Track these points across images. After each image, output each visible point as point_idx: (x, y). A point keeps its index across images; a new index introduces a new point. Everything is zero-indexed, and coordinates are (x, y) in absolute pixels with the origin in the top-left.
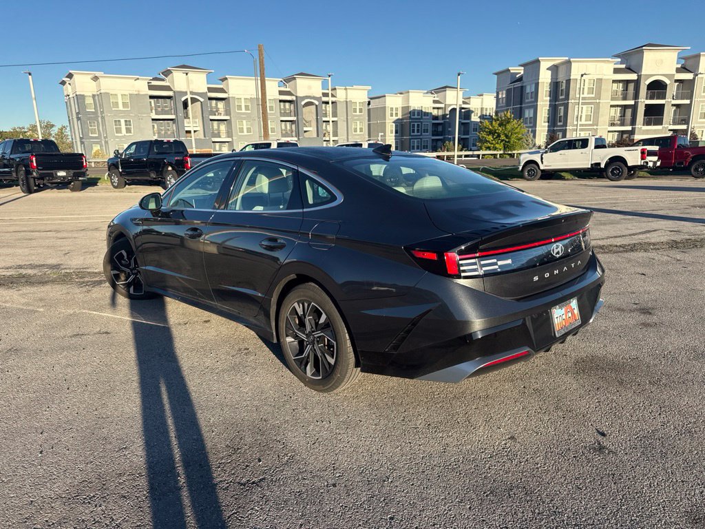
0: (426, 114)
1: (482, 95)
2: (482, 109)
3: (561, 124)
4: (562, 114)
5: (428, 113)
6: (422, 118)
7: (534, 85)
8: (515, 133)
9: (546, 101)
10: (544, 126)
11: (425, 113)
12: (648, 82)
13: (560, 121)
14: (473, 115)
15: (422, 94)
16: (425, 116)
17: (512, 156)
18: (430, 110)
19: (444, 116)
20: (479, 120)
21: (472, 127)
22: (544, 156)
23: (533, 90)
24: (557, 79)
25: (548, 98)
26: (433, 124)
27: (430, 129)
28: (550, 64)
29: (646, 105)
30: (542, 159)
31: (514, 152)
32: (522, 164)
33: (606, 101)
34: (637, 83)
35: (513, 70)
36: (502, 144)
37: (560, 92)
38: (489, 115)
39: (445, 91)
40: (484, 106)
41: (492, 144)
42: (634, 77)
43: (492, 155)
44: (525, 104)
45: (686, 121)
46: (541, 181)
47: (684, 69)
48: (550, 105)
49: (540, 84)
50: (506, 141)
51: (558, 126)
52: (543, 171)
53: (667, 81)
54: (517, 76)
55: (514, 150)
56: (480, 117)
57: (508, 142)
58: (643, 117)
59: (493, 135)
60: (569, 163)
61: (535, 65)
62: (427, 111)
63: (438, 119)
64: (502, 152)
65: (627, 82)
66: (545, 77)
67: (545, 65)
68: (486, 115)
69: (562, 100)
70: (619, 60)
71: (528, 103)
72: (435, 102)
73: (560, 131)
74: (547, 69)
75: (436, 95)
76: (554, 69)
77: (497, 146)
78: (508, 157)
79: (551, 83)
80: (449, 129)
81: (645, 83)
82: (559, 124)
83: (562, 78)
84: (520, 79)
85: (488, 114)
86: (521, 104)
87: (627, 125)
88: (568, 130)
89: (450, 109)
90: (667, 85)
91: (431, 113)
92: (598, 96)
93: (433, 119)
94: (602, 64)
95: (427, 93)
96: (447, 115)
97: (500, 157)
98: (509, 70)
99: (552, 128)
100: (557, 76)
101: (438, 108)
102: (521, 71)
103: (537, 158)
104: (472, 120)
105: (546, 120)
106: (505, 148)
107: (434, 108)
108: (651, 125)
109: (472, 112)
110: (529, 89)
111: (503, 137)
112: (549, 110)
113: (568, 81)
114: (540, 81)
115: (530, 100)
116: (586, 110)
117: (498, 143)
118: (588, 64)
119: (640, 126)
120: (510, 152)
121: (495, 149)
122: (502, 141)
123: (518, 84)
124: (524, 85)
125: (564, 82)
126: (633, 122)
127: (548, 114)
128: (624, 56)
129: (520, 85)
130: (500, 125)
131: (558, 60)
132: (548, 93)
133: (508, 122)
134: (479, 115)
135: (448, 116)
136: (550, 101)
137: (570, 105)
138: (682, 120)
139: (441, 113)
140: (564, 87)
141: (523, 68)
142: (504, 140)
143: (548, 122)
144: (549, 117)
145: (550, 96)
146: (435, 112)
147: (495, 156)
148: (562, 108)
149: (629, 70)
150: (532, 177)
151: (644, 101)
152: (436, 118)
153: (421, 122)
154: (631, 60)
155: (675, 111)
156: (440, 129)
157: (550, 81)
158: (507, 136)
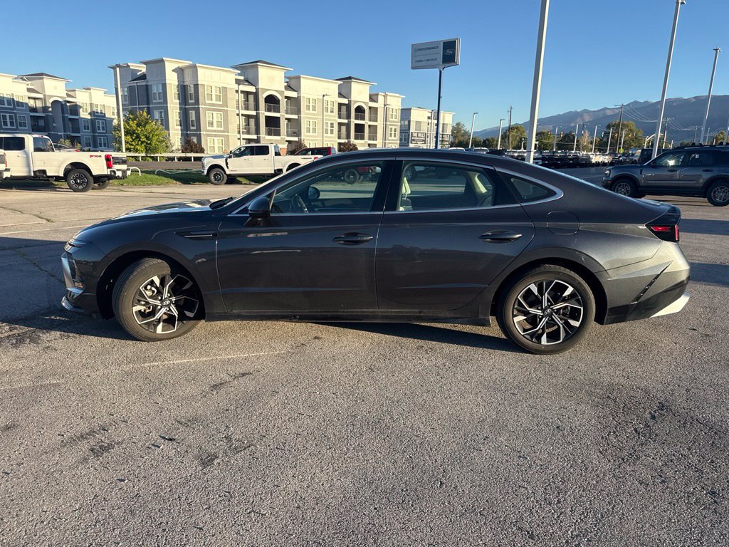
0: (21, 104)
1: (89, 89)
2: (91, 104)
3: (195, 128)
4: (194, 118)
5: (22, 103)
6: (14, 109)
7: (160, 87)
8: (156, 135)
9: (176, 104)
10: (177, 130)
11: (18, 102)
12: (265, 95)
13: (193, 126)
14: (81, 110)
15: (10, 79)
16: (18, 106)
17: (155, 159)
18: (26, 100)
19: (45, 109)
20: (89, 117)
21: (82, 125)
22: (229, 160)
23: (161, 91)
24: (184, 82)
25: (178, 101)
26: (31, 116)
27: (28, 121)
28: (175, 66)
29: (266, 116)
30: (227, 164)
31: (156, 155)
32: (207, 168)
33: (232, 109)
34: (256, 95)
35: (133, 66)
36: (143, 145)
37: (189, 96)
38: (101, 113)
39: (43, 79)
40: (94, 102)
41: (132, 145)
42: (252, 89)
43: (132, 157)
44: (153, 104)
45: (298, 134)
46: (225, 184)
47: (289, 87)
48: (180, 109)
49: (167, 85)
50: (147, 143)
51: (191, 130)
52: (228, 175)
53: (280, 97)
54: (138, 74)
55: (157, 153)
56: (90, 114)
57: (150, 144)
58: (265, 128)
59: (132, 135)
60: (254, 168)
61: (160, 64)
62: (21, 101)
63: (37, 112)
64: (144, 154)
65: (247, 93)
66: (172, 80)
67: (170, 66)
68: (97, 113)
69: (193, 104)
70: (239, 72)
71: (156, 103)
72: (29, 90)
73: (194, 135)
74: (173, 71)
75: (29, 82)
76: (180, 71)
77: (139, 147)
78: (150, 160)
79: (178, 86)
80: (54, 125)
81: (262, 97)
82: (192, 128)
83: (188, 81)
84: (143, 77)
85: (99, 111)
86: (148, 104)
87: (252, 134)
88: (202, 135)
89: (51, 100)
90: (279, 100)
91: (27, 104)
92: (225, 104)
93: (30, 111)
94: (225, 73)
95: (16, 78)
96: (49, 107)
97: (142, 159)
98: (128, 66)
99: (185, 132)
100: (183, 78)
101: (34, 98)
102: (143, 69)
104: (81, 116)
105: (178, 123)
106: (147, 150)
107: (29, 98)
108: (271, 135)
109: (80, 107)
110: (156, 89)
111: (143, 139)
112: (179, 113)
113: (196, 86)
114: (167, 82)
115: (158, 101)
116: (216, 117)
117: (138, 145)
118: (213, 71)
119: (264, 136)
120: (152, 155)
121: (137, 151)
122: (142, 142)
123: (142, 83)
124: (149, 84)
125: (192, 86)
126: (257, 132)
127: (180, 117)
128: (242, 68)
129: (144, 83)
130: (138, 125)
131: (184, 63)
132: (177, 96)
133: (146, 123)
134: (89, 111)
135: (50, 109)
136: (180, 104)
137: (201, 110)
138: (294, 133)
139: (39, 104)
140: (192, 91)
141: (145, 66)
142: (145, 142)
143: (181, 125)
144: (180, 121)
145: (179, 99)
146: (31, 103)
147: (136, 158)
148: (193, 112)
149: (248, 82)
150: (218, 181)
151: (264, 113)
152: (34, 110)
153: (15, 114)
154: (248, 73)
155: (287, 124)
156: (42, 123)
157: (177, 83)
158: (147, 138)
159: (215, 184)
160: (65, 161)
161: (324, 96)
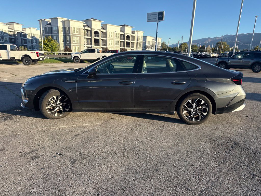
1: (30, 28)
3: (69, 43)
4: (68, 39)
6: (3, 35)
7: (56, 28)
8: (55, 45)
10: (62, 43)
11: (5, 33)
13: (68, 42)
14: (27, 36)
15: (2, 24)
17: (54, 54)
18: (7, 32)
19: (14, 35)
20: (30, 38)
21: (28, 41)
22: (81, 54)
23: (56, 29)
24: (65, 26)
26: (9, 38)
27: (8, 40)
28: (62, 20)
30: (80, 56)
31: (55, 52)
32: (73, 57)
33: (82, 36)
34: (91, 31)
35: (46, 20)
36: (50, 49)
37: (67, 31)
38: (35, 37)
39: (13, 24)
40: (32, 33)
41: (46, 48)
42: (89, 29)
43: (46, 53)
44: (54, 34)
45: (106, 45)
46: (80, 63)
47: (103, 28)
48: (63, 35)
49: (59, 27)
50: (51, 48)
51: (67, 43)
52: (81, 60)
53: (99, 32)
54: (48, 23)
57: (52, 48)
58: (94, 43)
59: (46, 45)
60: (90, 57)
61: (56, 19)
63: (11, 36)
64: (50, 52)
65: (87, 30)
66: (60, 25)
67: (60, 20)
68: (33, 37)
69: (68, 34)
70: (85, 22)
72: (9, 28)
73: (68, 45)
74: (61, 22)
75: (9, 25)
76: (63, 22)
77: (48, 49)
78: (53, 54)
79: (63, 27)
80: (18, 41)
81: (93, 31)
83: (66, 26)
84: (50, 24)
86: (52, 34)
87: (89, 45)
88: (71, 45)
89: (17, 32)
90: (99, 33)
92: (80, 34)
93: (9, 36)
94: (80, 23)
95: (4, 24)
96: (16, 35)
98: (45, 20)
99: (65, 44)
100: (65, 25)
101: (11, 31)
103: (78, 55)
105: (63, 41)
106: (51, 51)
107: (9, 31)
108: (96, 45)
109: (27, 35)
110: (54, 28)
111: (50, 46)
112: (63, 37)
113: (69, 27)
114: (59, 26)
115: (55, 33)
116: (76, 39)
117: (48, 48)
118: (75, 22)
119: (93, 46)
120: (53, 52)
121: (47, 51)
122: (50, 48)
123: (49, 26)
124: (52, 26)
125: (68, 27)
126: (91, 44)
127: (63, 39)
128: (86, 21)
129: (50, 26)
130: (48, 41)
131: (65, 19)
133: (51, 41)
134: (30, 36)
137: (71, 36)
138: (105, 45)
139: (12, 33)
140: (68, 29)
141: (51, 20)
142: (50, 47)
143: (64, 42)
144: (63, 40)
145: (63, 32)
146: (9, 33)
148: (68, 37)
149: (88, 26)
150: (77, 62)
151: (94, 38)
153: (4, 37)
154: (88, 23)
155: (102, 41)
156: (13, 40)
157: (62, 26)
158: (51, 46)
159: (76, 63)
160: (22, 54)
161: (115, 31)
